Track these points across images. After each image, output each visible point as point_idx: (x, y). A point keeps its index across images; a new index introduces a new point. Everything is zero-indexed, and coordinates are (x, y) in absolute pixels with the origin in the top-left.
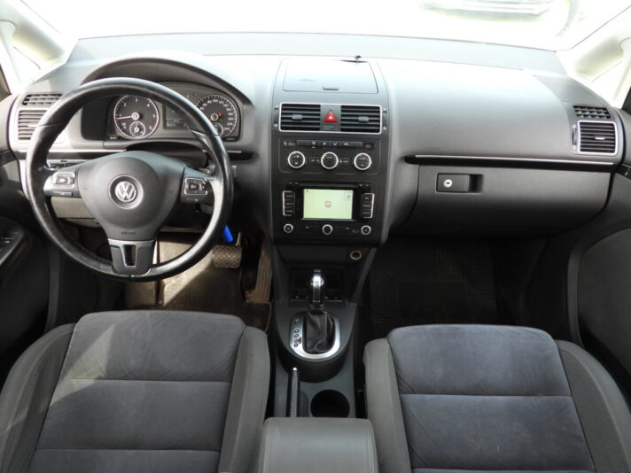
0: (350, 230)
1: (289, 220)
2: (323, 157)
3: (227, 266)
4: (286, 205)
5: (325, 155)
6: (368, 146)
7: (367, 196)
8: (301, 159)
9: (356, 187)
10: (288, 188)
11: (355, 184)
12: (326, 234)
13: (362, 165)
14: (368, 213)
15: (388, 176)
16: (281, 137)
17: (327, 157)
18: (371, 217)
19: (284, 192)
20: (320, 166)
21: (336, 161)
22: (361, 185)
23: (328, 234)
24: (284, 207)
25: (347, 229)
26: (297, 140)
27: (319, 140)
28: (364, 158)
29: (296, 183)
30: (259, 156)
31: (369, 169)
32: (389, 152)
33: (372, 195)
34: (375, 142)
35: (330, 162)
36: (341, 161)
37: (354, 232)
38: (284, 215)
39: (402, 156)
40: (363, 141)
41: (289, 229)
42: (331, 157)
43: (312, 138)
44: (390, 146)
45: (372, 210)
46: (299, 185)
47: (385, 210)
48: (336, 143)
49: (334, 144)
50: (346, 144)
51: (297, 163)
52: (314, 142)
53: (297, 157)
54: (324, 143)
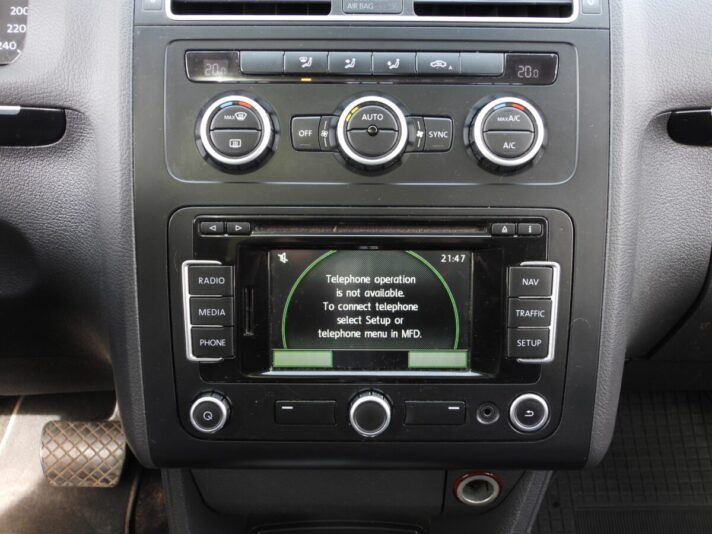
0: (466, 415)
1: (208, 377)
2: (344, 116)
3: (84, 483)
4: (195, 319)
5: (352, 106)
6: (525, 70)
7: (530, 274)
8: (253, 125)
9: (482, 235)
10: (205, 247)
11: (480, 223)
12: (365, 434)
13: (506, 145)
14: (538, 342)
15: (613, 188)
16: (175, 43)
17: (364, 117)
18: (550, 357)
19: (190, 265)
20: (336, 154)
21: (399, 131)
22: (505, 230)
23: (373, 434)
24: (188, 326)
25: (450, 408)
26: (239, 50)
27: (329, 51)
28: (516, 117)
29: (238, 227)
30: (89, 125)
31: (535, 162)
32: (612, 93)
33: (551, 267)
34: (556, 53)
35: (373, 134)
36: (420, 134)
37: (480, 420)
38: (191, 356)
39: (661, 109)
40: (504, 52)
41: (210, 418)
42: (380, 117)
43: (301, 45)
44: (615, 71)
45: (553, 328)
46: (249, 233)
47: (605, 328)
48: (398, 60)
49: (389, 63)
50: (439, 62)
51: (236, 144)
52: (306, 60)
53: (238, 118)
54: (348, 61)
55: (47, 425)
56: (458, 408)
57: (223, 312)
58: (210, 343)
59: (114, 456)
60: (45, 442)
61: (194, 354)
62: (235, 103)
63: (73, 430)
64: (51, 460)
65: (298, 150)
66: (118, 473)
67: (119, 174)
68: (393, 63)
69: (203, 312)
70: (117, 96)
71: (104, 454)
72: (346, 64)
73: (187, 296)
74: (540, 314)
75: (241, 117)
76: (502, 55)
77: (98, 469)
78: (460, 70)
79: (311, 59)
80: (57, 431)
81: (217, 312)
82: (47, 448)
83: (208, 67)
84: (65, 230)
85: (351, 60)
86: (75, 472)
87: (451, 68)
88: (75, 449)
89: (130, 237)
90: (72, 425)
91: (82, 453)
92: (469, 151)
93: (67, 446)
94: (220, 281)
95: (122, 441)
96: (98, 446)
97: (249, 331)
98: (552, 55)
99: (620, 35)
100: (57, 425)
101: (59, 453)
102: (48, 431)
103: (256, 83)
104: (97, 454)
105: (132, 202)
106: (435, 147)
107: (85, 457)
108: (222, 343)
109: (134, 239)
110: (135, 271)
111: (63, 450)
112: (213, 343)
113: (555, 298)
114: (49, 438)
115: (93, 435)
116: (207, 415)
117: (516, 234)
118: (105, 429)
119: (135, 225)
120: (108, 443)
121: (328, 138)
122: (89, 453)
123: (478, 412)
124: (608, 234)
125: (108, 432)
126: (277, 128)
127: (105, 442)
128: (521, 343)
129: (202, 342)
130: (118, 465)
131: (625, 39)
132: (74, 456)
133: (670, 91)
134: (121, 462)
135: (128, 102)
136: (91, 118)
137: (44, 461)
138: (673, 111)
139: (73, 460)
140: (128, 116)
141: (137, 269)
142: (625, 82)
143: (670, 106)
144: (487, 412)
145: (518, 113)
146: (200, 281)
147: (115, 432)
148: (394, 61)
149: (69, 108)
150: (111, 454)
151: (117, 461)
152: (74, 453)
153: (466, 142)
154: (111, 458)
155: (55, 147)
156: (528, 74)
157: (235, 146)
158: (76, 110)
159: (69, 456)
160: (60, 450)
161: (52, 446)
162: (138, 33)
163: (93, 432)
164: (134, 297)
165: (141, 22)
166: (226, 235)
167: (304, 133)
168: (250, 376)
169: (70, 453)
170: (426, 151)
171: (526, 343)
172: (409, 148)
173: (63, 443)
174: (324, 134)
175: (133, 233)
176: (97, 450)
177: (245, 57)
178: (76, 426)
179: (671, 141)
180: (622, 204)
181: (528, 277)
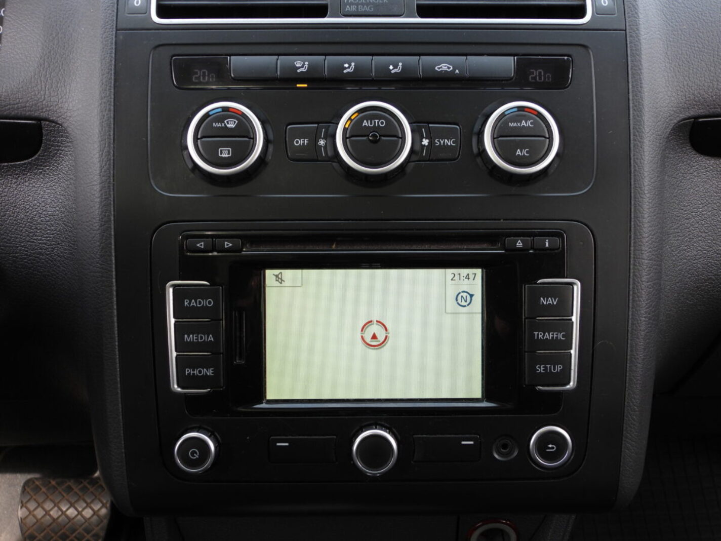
0: (481, 450)
2: (343, 123)
4: (180, 346)
5: (352, 112)
6: (537, 74)
7: (550, 291)
8: (245, 133)
9: (495, 250)
11: (493, 238)
12: (369, 472)
13: (518, 152)
14: (559, 368)
15: (635, 198)
16: (161, 48)
17: (365, 123)
18: (572, 384)
19: (174, 286)
20: (334, 164)
21: (403, 138)
22: (519, 244)
23: (378, 472)
24: (173, 354)
25: (463, 443)
26: (230, 55)
27: (326, 55)
28: (529, 123)
29: (228, 244)
30: (67, 137)
31: (551, 171)
32: (631, 97)
33: (572, 284)
34: (569, 56)
35: (375, 142)
36: (425, 142)
37: (496, 456)
38: (176, 387)
39: (682, 116)
40: (514, 55)
41: (197, 456)
42: (381, 123)
43: (296, 49)
44: (633, 74)
45: (574, 352)
46: (241, 251)
47: (632, 351)
48: (400, 64)
49: (391, 67)
50: (444, 65)
51: (225, 153)
52: (301, 64)
53: (229, 126)
54: (346, 65)
55: (27, 483)
56: (472, 443)
57: (211, 338)
58: (196, 372)
59: (98, 516)
60: (24, 501)
61: (179, 386)
62: (225, 109)
63: (54, 487)
64: (31, 520)
65: (294, 160)
66: (102, 534)
67: (97, 188)
68: (395, 67)
69: (189, 338)
70: (97, 104)
71: (88, 513)
72: (346, 68)
73: (172, 321)
74: (560, 336)
75: (231, 124)
76: (512, 58)
77: (80, 530)
78: (467, 75)
79: (307, 63)
80: (37, 489)
81: (205, 338)
82: (27, 508)
83: (197, 73)
84: (40, 253)
85: (350, 65)
86: (56, 533)
87: (457, 71)
88: (56, 508)
89: (110, 256)
90: (53, 483)
91: (63, 513)
92: (479, 160)
93: (48, 505)
94: (208, 303)
95: (107, 499)
96: (81, 505)
97: (240, 359)
98: (566, 58)
99: (637, 37)
100: (37, 483)
101: (40, 513)
102: (28, 489)
103: (248, 89)
104: (79, 513)
105: (112, 218)
106: (442, 155)
107: (67, 516)
108: (210, 372)
109: (113, 258)
110: (115, 293)
111: (43, 509)
112: (200, 372)
113: (575, 318)
114: (29, 497)
115: (76, 493)
116: (193, 453)
117: (531, 249)
118: (89, 486)
119: (115, 243)
120: (92, 502)
121: (325, 147)
122: (72, 512)
123: (494, 447)
124: (632, 248)
125: (91, 490)
126: (271, 137)
127: (89, 501)
128: (540, 369)
129: (188, 371)
130: (102, 525)
131: (643, 41)
132: (55, 516)
133: (692, 97)
134: (106, 522)
135: (110, 110)
136: (69, 129)
137: (22, 522)
138: (696, 118)
139: (54, 520)
140: (109, 125)
141: (117, 291)
142: (644, 85)
143: (692, 113)
144: (505, 446)
145: (530, 118)
146: (186, 303)
147: (100, 490)
148: (396, 66)
149: (46, 120)
150: (95, 513)
151: (102, 521)
152: (54, 513)
153: (475, 150)
154: (95, 517)
155: (29, 163)
156: (540, 78)
157: (225, 155)
158: (53, 121)
159: (50, 515)
160: (40, 509)
161: (32, 505)
162: (121, 37)
163: (76, 490)
164: (113, 322)
165: (124, 26)
166: (215, 254)
167: (300, 142)
168: (240, 409)
169: (51, 513)
170: (432, 160)
171: (546, 368)
172: (414, 158)
173: (44, 502)
174: (322, 142)
175: (113, 251)
176: (80, 509)
177: (236, 62)
178: (58, 484)
179: (694, 152)
180: (646, 216)
181: (546, 296)
